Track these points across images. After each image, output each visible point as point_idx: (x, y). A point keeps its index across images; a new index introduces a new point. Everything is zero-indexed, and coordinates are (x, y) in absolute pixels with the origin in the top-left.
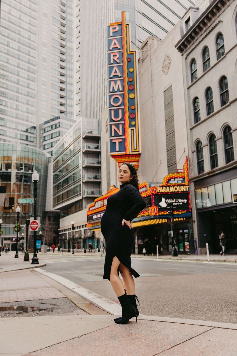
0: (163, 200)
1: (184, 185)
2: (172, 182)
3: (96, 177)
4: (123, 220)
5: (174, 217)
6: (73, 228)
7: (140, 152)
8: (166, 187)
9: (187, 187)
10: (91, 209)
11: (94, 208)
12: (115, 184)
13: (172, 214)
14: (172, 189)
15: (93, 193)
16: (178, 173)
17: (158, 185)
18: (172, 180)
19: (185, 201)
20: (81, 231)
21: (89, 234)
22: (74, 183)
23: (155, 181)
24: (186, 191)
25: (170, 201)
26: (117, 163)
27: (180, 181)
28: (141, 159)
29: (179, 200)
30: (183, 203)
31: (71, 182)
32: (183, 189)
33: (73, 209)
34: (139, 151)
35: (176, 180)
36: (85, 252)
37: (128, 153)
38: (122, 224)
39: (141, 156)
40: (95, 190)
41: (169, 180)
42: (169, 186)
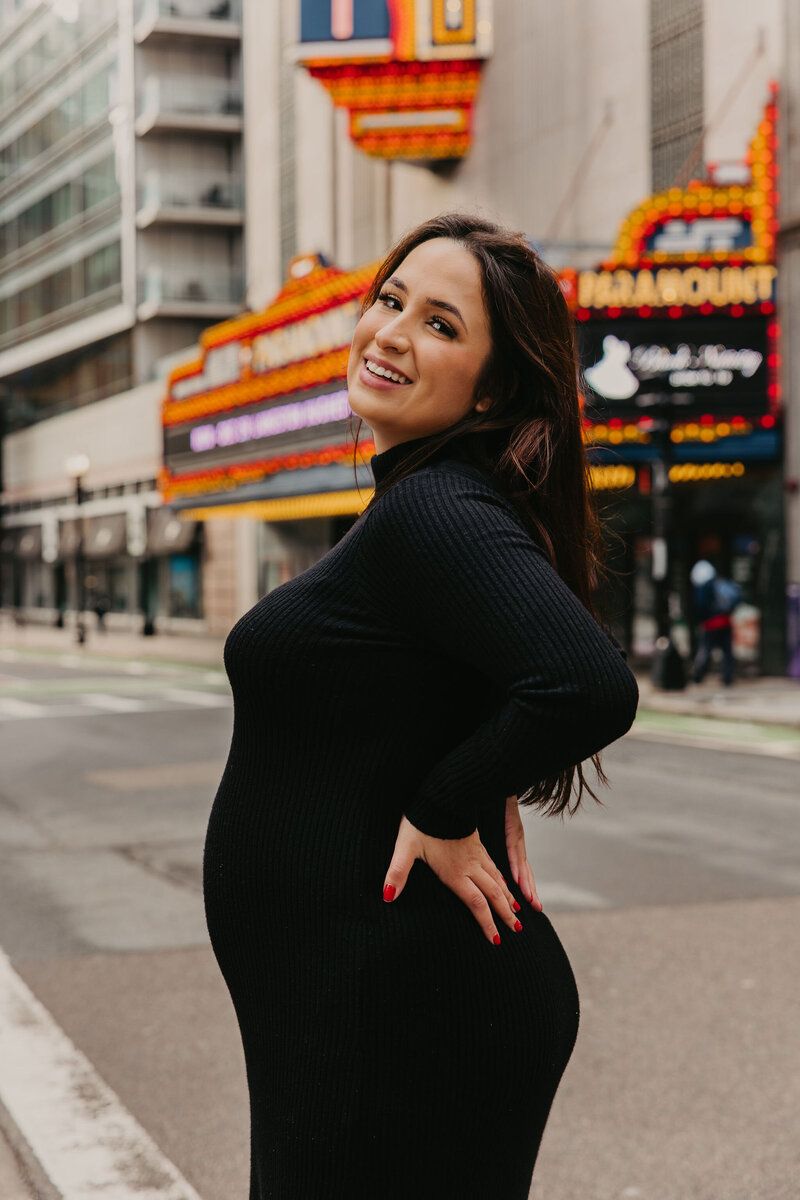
0: (615, 350)
1: (745, 264)
2: (674, 242)
3: (213, 198)
4: (407, 832)
5: (675, 455)
6: (82, 495)
7: (484, 47)
8: (634, 271)
9: (765, 275)
10: (183, 390)
11: (195, 385)
12: (326, 249)
13: (660, 439)
14: (672, 290)
15: (194, 292)
16: (715, 186)
17: (590, 259)
18: (675, 228)
19: (749, 361)
20: (123, 515)
21: (173, 532)
22: (86, 229)
23: (566, 233)
24: (758, 303)
25: (656, 360)
26: (343, 117)
27: (720, 235)
28: (488, 90)
29: (713, 356)
30: (736, 373)
31: (66, 224)
32: (739, 288)
33: (86, 377)
34: (473, 42)
35: (701, 229)
36: (149, 630)
37: (406, 53)
38: (388, 880)
39: (492, 72)
40: (209, 272)
41: (656, 229)
42: (655, 269)
